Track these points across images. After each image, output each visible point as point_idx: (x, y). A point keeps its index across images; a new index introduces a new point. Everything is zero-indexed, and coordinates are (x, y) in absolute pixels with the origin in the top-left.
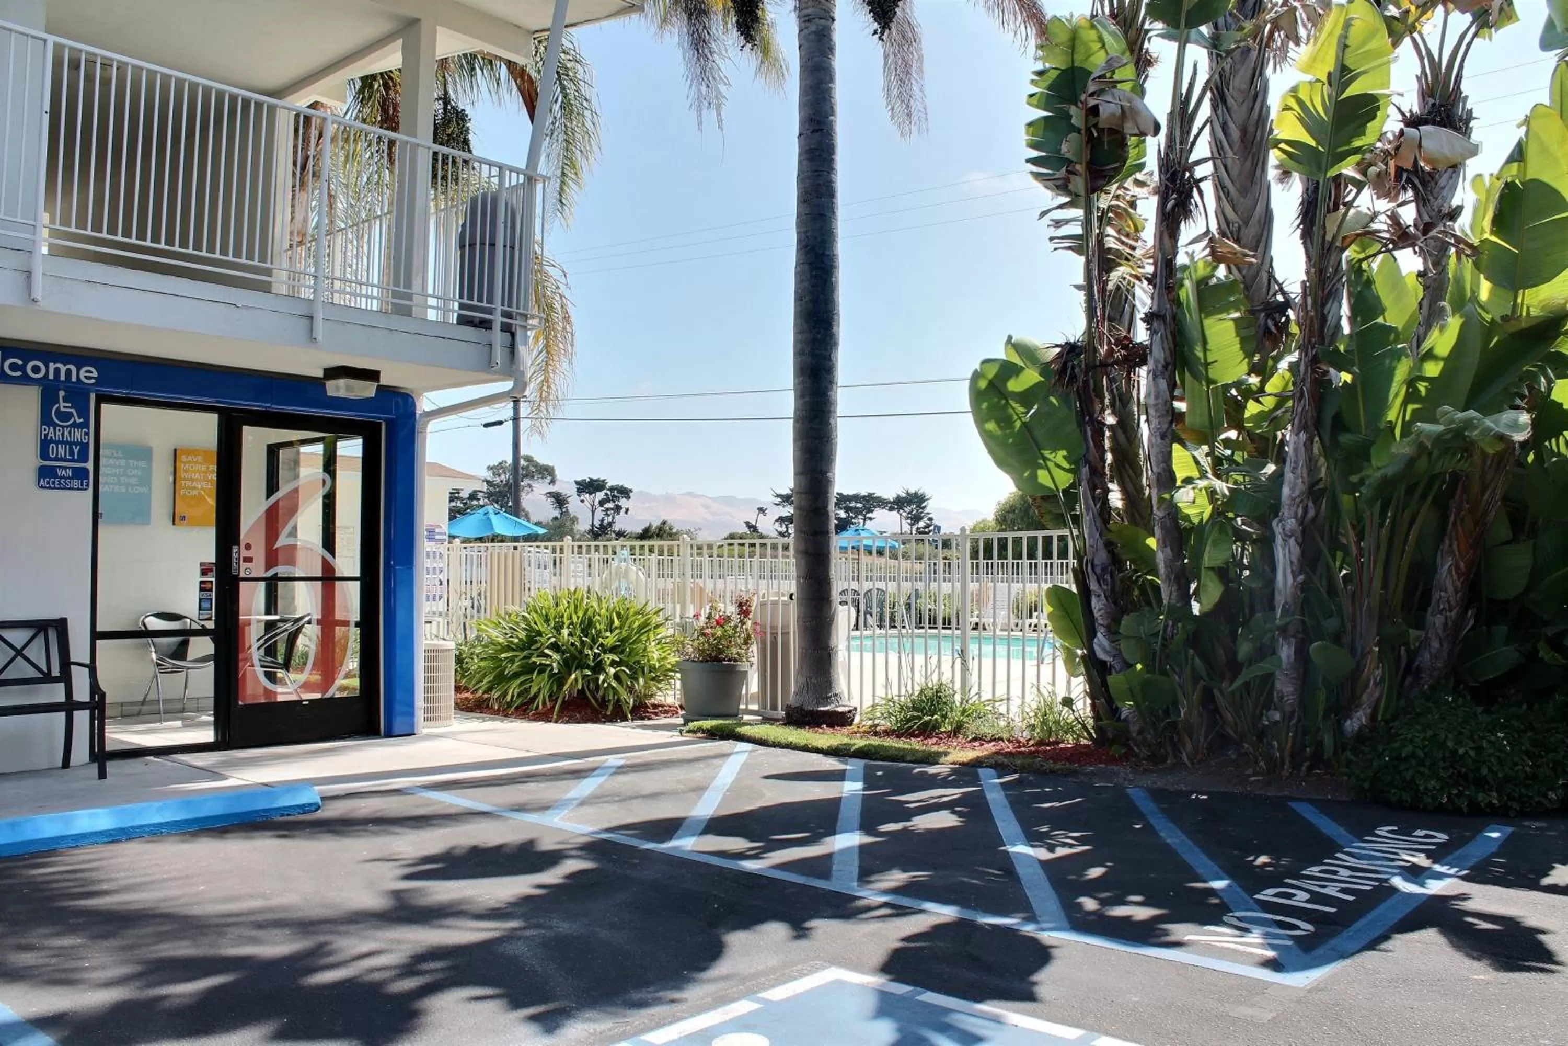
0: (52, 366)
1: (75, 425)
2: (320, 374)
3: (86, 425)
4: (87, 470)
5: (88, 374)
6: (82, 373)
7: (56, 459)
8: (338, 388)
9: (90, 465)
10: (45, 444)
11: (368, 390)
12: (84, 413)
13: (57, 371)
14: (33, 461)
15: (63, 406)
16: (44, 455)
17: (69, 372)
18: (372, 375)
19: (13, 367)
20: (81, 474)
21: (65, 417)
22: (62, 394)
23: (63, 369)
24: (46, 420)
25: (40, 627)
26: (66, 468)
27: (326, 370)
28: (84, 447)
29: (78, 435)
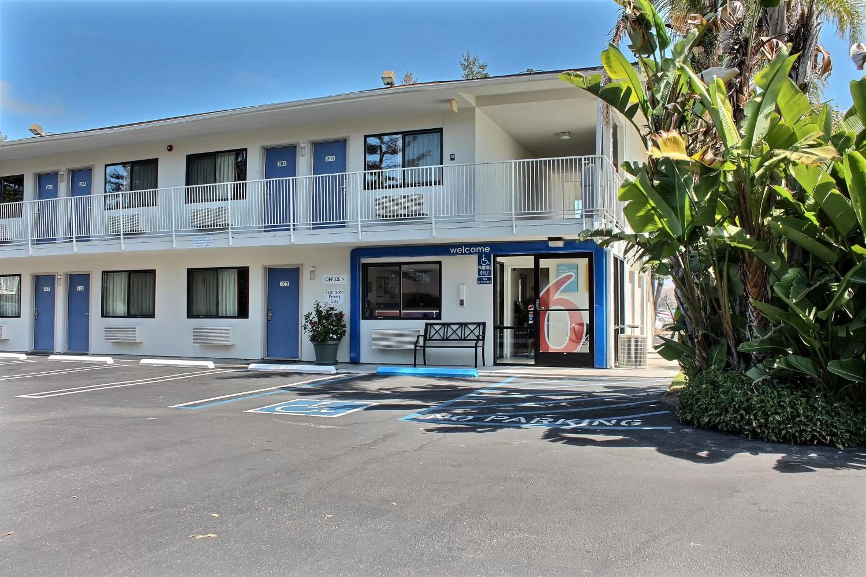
0: (477, 248)
1: (487, 265)
2: (547, 239)
3: (490, 264)
4: (491, 278)
5: (487, 249)
6: (486, 249)
7: (483, 275)
8: (552, 244)
9: (492, 276)
10: (479, 271)
11: (561, 244)
12: (490, 261)
13: (479, 249)
14: (477, 276)
15: (484, 259)
16: (479, 274)
17: (482, 249)
18: (559, 239)
19: (467, 250)
20: (489, 279)
21: (484, 262)
22: (483, 256)
23: (480, 249)
24: (479, 264)
25: (478, 324)
26: (485, 278)
27: (549, 238)
28: (490, 271)
29: (488, 267)
